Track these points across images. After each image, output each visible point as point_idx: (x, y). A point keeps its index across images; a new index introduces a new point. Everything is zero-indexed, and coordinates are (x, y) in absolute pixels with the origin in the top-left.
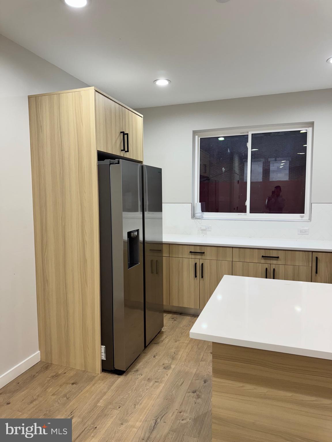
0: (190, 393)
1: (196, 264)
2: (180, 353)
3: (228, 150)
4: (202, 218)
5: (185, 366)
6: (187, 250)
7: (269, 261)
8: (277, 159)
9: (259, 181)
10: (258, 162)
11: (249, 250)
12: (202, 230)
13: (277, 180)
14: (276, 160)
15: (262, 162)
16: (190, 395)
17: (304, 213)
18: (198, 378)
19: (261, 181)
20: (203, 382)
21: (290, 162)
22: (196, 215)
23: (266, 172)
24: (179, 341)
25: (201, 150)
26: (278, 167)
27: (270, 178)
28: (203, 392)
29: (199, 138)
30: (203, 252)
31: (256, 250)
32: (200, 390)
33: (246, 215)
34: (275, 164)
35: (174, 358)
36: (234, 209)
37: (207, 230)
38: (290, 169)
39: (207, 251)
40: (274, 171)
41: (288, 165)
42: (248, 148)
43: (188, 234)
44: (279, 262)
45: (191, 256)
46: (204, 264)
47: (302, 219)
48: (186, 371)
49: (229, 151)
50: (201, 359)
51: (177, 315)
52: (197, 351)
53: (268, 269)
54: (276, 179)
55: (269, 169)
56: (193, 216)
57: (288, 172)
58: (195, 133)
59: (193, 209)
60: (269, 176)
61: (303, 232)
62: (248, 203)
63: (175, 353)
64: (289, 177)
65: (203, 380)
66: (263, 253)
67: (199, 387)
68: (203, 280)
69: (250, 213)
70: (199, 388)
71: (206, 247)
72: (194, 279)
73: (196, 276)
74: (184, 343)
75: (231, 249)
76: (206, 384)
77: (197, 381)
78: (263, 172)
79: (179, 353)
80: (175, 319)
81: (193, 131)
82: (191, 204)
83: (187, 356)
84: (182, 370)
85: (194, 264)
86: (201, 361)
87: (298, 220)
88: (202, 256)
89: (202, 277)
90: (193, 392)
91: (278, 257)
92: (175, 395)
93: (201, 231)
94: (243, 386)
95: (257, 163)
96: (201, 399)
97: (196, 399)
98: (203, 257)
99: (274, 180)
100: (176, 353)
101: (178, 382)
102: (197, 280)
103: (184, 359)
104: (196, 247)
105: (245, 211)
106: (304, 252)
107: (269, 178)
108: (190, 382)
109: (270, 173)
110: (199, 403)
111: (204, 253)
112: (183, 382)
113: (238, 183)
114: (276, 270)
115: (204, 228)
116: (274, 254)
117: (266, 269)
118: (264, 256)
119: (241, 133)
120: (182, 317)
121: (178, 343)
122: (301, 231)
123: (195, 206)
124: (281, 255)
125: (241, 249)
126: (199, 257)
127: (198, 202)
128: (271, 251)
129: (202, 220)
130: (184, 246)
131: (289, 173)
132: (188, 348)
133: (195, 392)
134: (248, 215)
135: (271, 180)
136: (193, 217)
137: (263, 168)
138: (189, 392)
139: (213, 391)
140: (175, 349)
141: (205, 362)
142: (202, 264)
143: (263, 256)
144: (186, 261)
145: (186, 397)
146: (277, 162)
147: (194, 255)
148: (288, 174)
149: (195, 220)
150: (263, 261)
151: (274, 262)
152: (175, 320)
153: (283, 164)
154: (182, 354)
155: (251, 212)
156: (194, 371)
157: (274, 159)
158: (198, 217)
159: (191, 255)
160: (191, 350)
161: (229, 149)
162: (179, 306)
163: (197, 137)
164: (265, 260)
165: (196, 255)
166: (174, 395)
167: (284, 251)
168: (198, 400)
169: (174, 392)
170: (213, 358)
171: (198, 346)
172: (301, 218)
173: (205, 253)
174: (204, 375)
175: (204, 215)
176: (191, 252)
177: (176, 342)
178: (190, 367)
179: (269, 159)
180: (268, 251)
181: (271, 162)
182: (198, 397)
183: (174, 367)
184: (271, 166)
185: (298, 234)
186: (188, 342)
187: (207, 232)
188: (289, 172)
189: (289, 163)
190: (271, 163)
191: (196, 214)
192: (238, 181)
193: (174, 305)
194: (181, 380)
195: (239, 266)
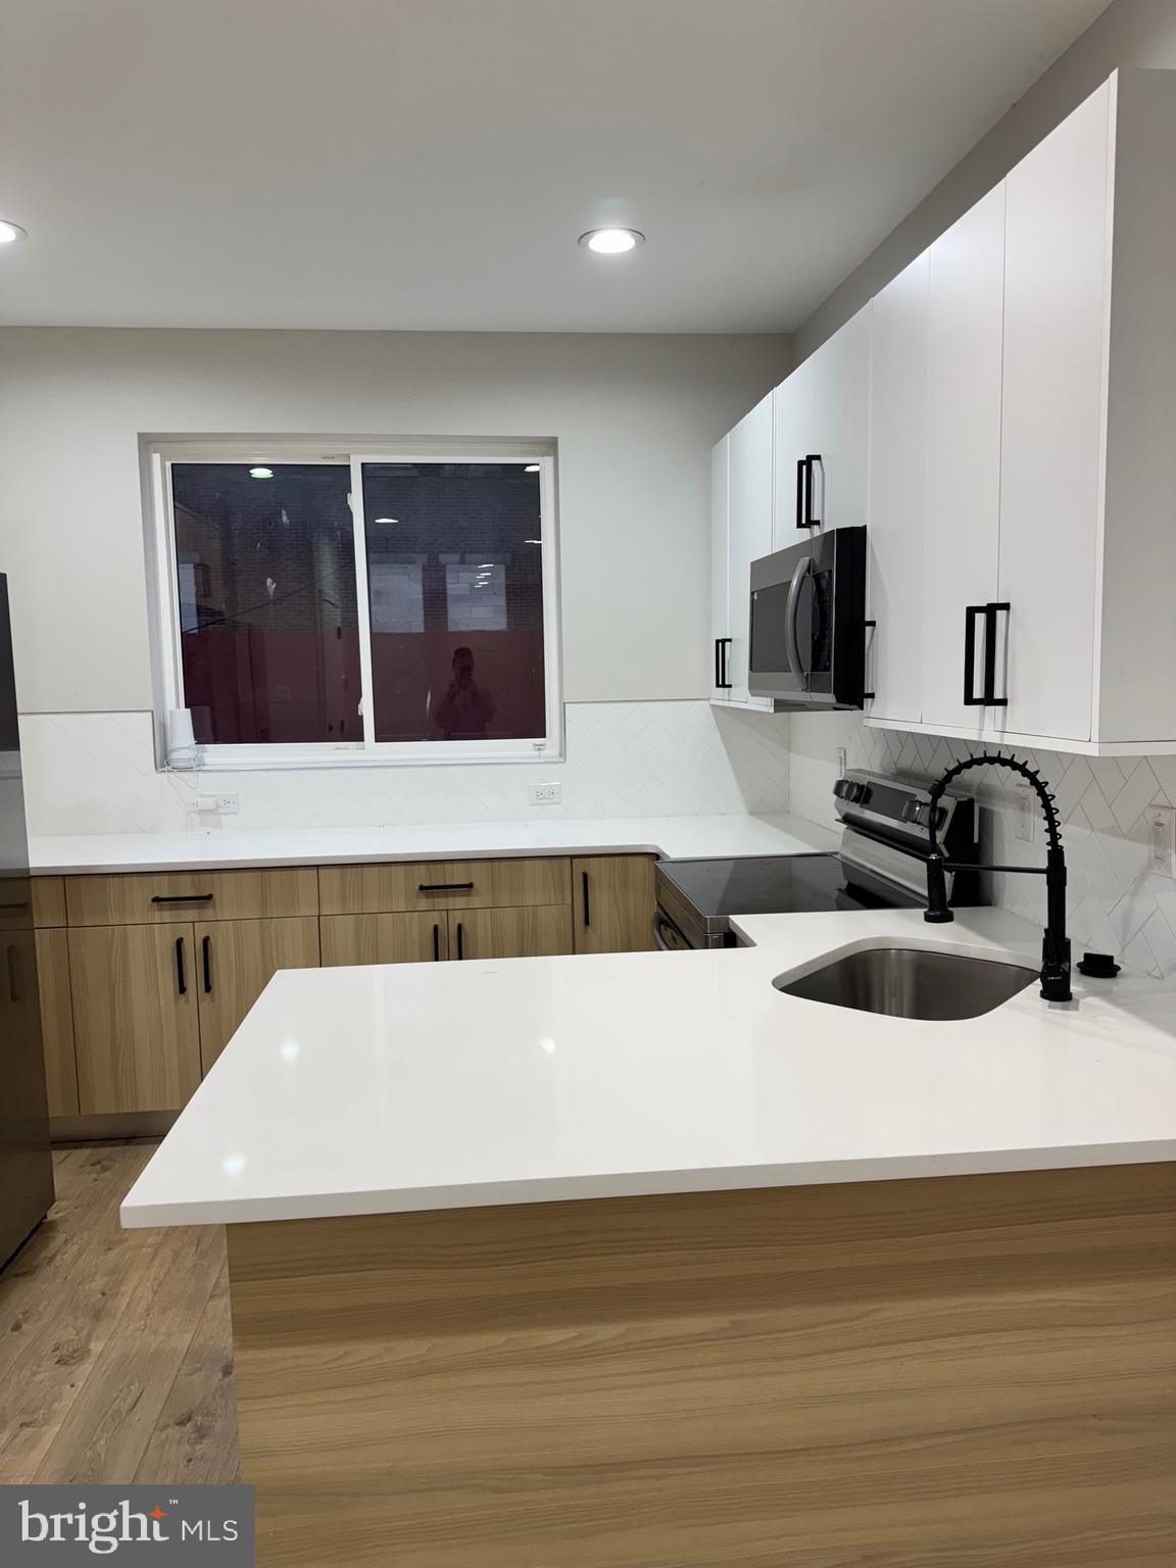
0: (170, 1430)
1: (179, 942)
2: (127, 1289)
3: (281, 517)
4: (199, 765)
5: (146, 1332)
6: (141, 894)
7: (441, 902)
8: (468, 557)
9: (414, 631)
10: (407, 565)
11: (375, 869)
12: (201, 812)
13: (472, 628)
14: (462, 562)
15: (420, 566)
16: (167, 1437)
17: (543, 735)
18: (198, 1365)
19: (423, 631)
20: (220, 1375)
21: (508, 569)
22: (174, 756)
23: (435, 600)
24: (120, 1244)
25: (178, 505)
26: (470, 583)
27: (449, 623)
28: (219, 1411)
29: (168, 464)
30: (206, 894)
31: (401, 868)
32: (207, 1407)
33: (363, 749)
34: (461, 574)
35: (103, 1314)
36: (331, 729)
37: (221, 811)
38: (508, 593)
39: (224, 889)
40: (461, 599)
41: (502, 580)
42: (352, 514)
43: (144, 832)
44: (475, 901)
45: (157, 916)
46: (211, 939)
47: (539, 756)
48: (151, 1350)
49: (285, 518)
50: (210, 1290)
51: (113, 1146)
52: (195, 1265)
53: (440, 927)
54: (468, 626)
55: (445, 591)
56: (164, 760)
57: (504, 603)
58: (149, 442)
59: (161, 732)
60: (446, 614)
61: (544, 797)
62: (367, 707)
63: (104, 1294)
64: (508, 617)
65: (217, 1368)
66: (422, 877)
67: (204, 1398)
68: (213, 1000)
69: (378, 740)
70: (202, 1403)
71: (216, 876)
72: (176, 1002)
73: (182, 990)
74: (142, 1246)
75: (314, 872)
76: (231, 1377)
77: (194, 1377)
78: (425, 599)
79: (123, 1289)
80: (105, 1163)
81: (140, 435)
82: (150, 714)
83: (155, 1293)
84: (134, 1351)
85: (171, 943)
86: (212, 1297)
87: (528, 758)
88: (205, 911)
89: (208, 988)
90: (181, 1423)
91: (470, 886)
92: (106, 1454)
93: (197, 817)
94: (346, 1353)
95: (405, 568)
96: (212, 1440)
97: (191, 1445)
98: (209, 914)
99: (462, 628)
100: (109, 1293)
101: (118, 1401)
102: (187, 1002)
103: (143, 1304)
104: (175, 877)
105: (359, 737)
106: (546, 862)
107: (447, 622)
108: (167, 1387)
109: (449, 604)
110: (202, 1457)
111: (210, 897)
112: (142, 1393)
113: (339, 636)
114: (466, 927)
115: (209, 803)
116: (458, 876)
117: (436, 928)
118: (425, 885)
119: (324, 458)
120: (132, 1149)
121: (116, 1251)
122: (538, 794)
123: (168, 721)
124: (478, 876)
125: (349, 870)
126: (190, 914)
127: (178, 707)
128: (448, 866)
129: (200, 774)
130: (127, 879)
131: (508, 606)
132: (157, 1262)
133: (189, 1420)
134: (371, 748)
135: (452, 628)
136: (163, 766)
137: (424, 586)
138: (166, 1427)
139: (238, 1400)
140: (108, 1278)
141: (224, 1301)
142: (206, 941)
143: (422, 888)
144: (136, 936)
145: (150, 1451)
146: (465, 566)
147: (171, 910)
148: (505, 608)
149: (171, 775)
150: (423, 903)
151: (459, 902)
152: (105, 1169)
153: (484, 574)
154: (136, 1287)
155: (380, 737)
156: (183, 1342)
157: (456, 557)
158: (181, 765)
159: (160, 910)
160: (169, 1269)
161: (284, 512)
162: (121, 1111)
163: (156, 458)
164: (430, 900)
165: (178, 909)
166: (103, 1455)
167: (489, 864)
168: (199, 1447)
169: (102, 1442)
170: (231, 1281)
171: (198, 1245)
172: (537, 753)
173: (215, 897)
174: (223, 1345)
175: (205, 754)
176: (156, 900)
177: (110, 1249)
178: (165, 1333)
179: (443, 558)
180: (439, 866)
181: (448, 567)
182: (202, 1433)
183: (101, 1348)
184: (448, 581)
185: (531, 805)
186: (161, 1237)
187: (223, 817)
188: (508, 603)
189: (506, 573)
190: (447, 570)
191: (174, 750)
192: (339, 629)
193: (99, 1110)
194: (131, 1391)
195: (342, 928)
